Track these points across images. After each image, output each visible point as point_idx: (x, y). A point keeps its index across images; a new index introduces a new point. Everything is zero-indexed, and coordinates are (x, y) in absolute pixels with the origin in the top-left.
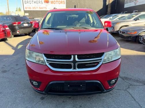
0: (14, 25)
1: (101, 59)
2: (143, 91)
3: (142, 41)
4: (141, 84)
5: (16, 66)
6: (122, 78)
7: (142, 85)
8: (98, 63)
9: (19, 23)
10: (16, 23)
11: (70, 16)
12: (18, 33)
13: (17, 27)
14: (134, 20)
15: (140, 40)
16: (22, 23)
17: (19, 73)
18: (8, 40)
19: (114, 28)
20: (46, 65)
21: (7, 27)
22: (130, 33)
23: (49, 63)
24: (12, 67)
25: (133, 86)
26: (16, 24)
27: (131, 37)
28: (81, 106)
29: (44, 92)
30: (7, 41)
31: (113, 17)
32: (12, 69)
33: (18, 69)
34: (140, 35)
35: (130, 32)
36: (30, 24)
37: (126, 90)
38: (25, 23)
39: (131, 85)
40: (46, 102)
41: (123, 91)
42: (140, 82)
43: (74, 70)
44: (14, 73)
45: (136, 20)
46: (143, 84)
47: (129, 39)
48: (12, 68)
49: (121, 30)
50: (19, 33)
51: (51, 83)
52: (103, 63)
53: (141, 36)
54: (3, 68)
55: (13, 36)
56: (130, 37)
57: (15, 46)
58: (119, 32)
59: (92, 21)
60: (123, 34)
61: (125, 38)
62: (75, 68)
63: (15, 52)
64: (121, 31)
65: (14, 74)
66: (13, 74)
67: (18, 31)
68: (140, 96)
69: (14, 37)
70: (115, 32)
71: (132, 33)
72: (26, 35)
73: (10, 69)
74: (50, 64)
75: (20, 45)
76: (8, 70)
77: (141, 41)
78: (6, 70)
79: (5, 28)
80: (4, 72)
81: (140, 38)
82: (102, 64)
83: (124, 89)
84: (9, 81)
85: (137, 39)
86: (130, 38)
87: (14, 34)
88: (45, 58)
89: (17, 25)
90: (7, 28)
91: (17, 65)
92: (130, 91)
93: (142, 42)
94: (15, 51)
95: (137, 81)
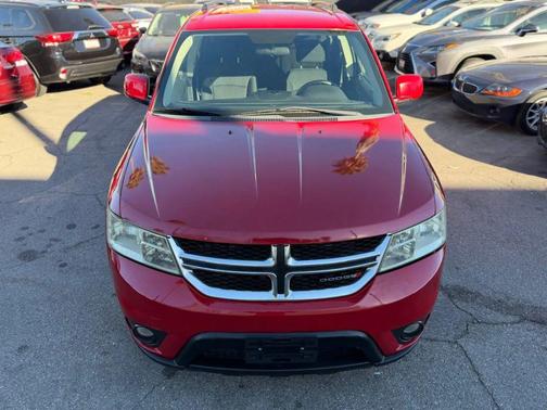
0: (47, 44)
1: (374, 258)
2: (513, 345)
3: (536, 124)
4: (511, 318)
5: (67, 231)
6: (445, 290)
7: (513, 323)
8: (363, 271)
9: (66, 38)
10: (54, 37)
11: (268, 51)
12: (63, 76)
13: (58, 55)
14: (518, 30)
15: (531, 121)
16: (76, 36)
17: (82, 265)
18: (25, 106)
19: (434, 64)
20: (181, 276)
21: (19, 58)
22: (496, 91)
23: (194, 270)
24: (55, 236)
25: (482, 327)
26: (53, 41)
27: (498, 110)
28: (299, 405)
29: (175, 363)
30: (22, 112)
31: (434, 8)
32: (57, 246)
33: (78, 245)
34: (531, 101)
35: (495, 87)
36: (109, 40)
37: (456, 342)
38: (88, 38)
39: (475, 321)
40: (182, 384)
41: (446, 346)
42: (509, 310)
43: (281, 297)
44: (65, 265)
45: (523, 34)
46: (517, 319)
47: (490, 117)
48: (56, 240)
49: (464, 74)
50: (68, 77)
51: (199, 337)
52: (382, 270)
53: (535, 107)
54: (24, 242)
55: (44, 89)
56: (493, 107)
57: (55, 134)
58: (454, 81)
59: (349, 61)
60: (468, 95)
61: (472, 111)
62: (281, 290)
63: (57, 168)
64: (460, 79)
65: (63, 269)
66: (61, 266)
67: (63, 69)
68: (500, 368)
69: (49, 91)
70: (436, 80)
71: (501, 91)
72: (93, 82)
73: (49, 246)
74: (197, 273)
75: (76, 130)
76: (40, 250)
77: (531, 126)
78: (33, 248)
79: (13, 63)
80: (28, 256)
81: (531, 114)
82: (378, 274)
83: (450, 338)
84: (49, 298)
85: (519, 116)
86: (492, 111)
87: (48, 79)
88: (178, 251)
89: (56, 44)
90: (21, 63)
91: (71, 226)
92: (470, 346)
93: (535, 128)
94: (58, 161)
95: (498, 305)
